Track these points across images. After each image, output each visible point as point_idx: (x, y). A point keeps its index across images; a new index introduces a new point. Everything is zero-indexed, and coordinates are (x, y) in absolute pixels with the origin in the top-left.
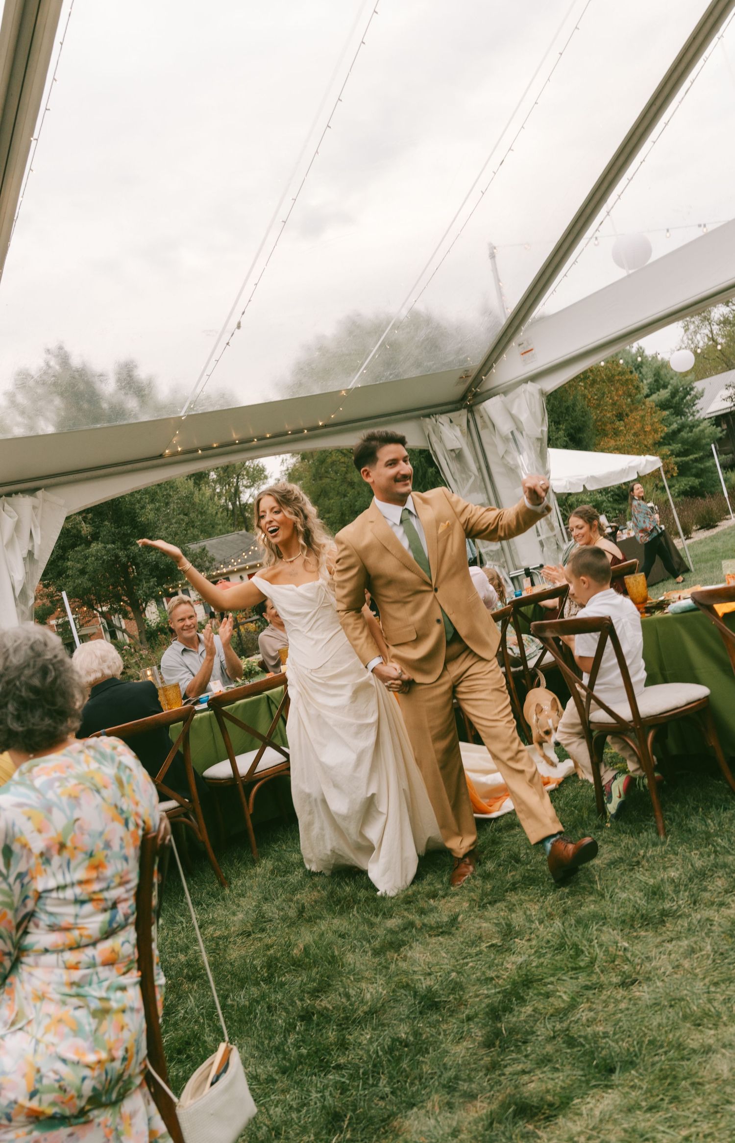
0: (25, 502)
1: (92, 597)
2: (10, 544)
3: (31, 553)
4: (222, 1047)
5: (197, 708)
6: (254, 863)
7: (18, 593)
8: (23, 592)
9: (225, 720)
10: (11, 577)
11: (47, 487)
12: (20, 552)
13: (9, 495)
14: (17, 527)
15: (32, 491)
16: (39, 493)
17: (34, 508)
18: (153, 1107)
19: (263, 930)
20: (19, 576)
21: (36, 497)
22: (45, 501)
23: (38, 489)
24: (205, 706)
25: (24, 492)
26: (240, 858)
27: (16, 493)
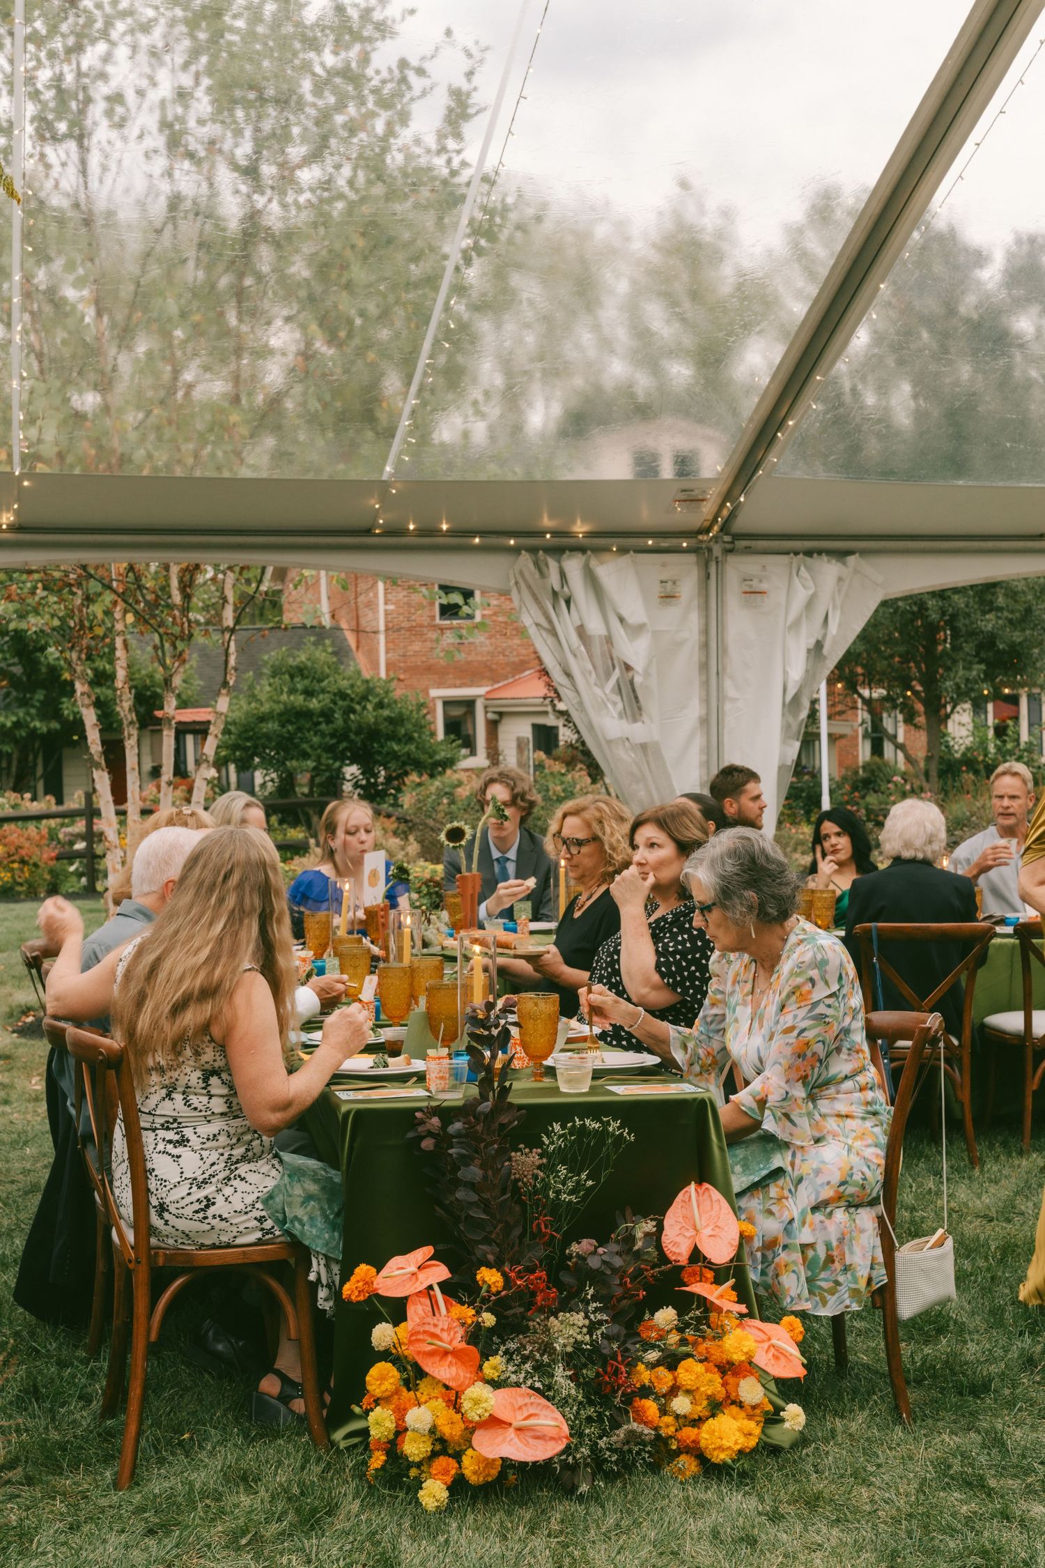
0: (829, 570)
1: (860, 670)
2: (796, 625)
3: (819, 645)
4: (940, 1231)
5: (999, 929)
6: (1021, 1153)
7: (789, 697)
8: (796, 699)
9: (1032, 957)
10: (785, 673)
11: (864, 553)
12: (805, 641)
13: (809, 553)
14: (810, 604)
15: (842, 555)
16: (851, 560)
17: (840, 579)
18: (878, 1241)
19: (1009, 1221)
20: (796, 672)
21: (844, 564)
22: (856, 571)
23: (850, 553)
24: (1010, 930)
25: (831, 553)
26: (1004, 1144)
27: (820, 552)
